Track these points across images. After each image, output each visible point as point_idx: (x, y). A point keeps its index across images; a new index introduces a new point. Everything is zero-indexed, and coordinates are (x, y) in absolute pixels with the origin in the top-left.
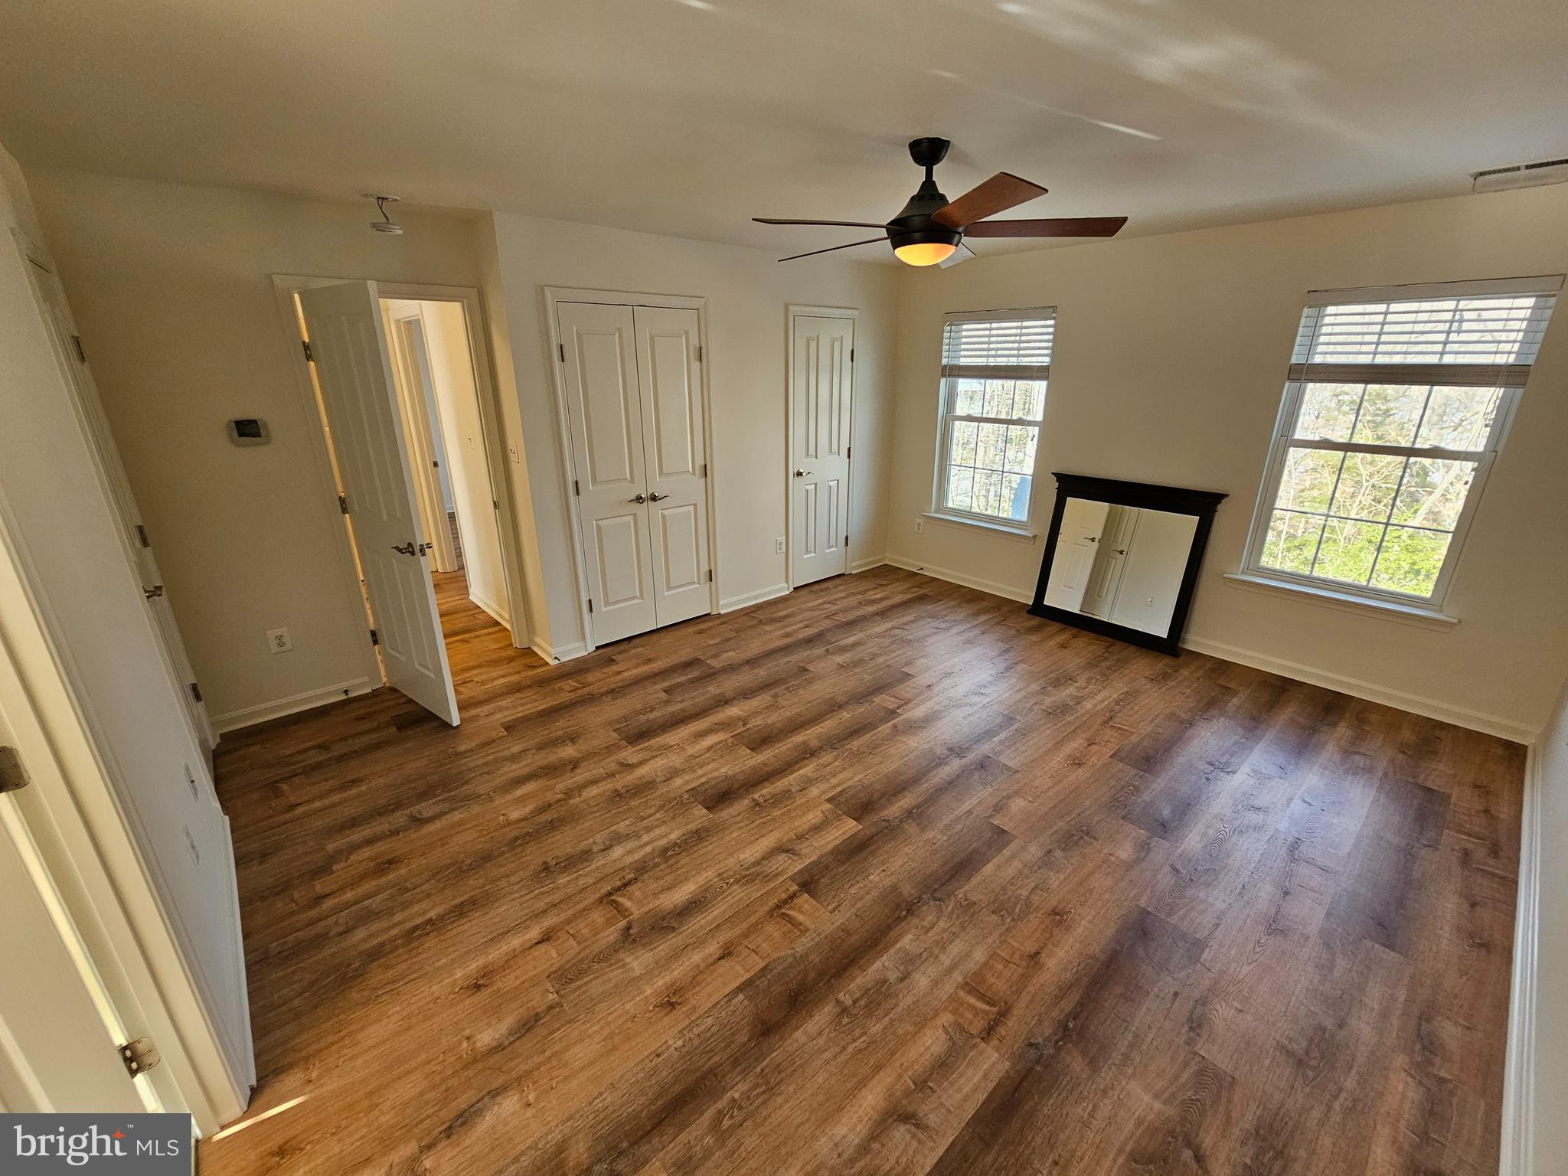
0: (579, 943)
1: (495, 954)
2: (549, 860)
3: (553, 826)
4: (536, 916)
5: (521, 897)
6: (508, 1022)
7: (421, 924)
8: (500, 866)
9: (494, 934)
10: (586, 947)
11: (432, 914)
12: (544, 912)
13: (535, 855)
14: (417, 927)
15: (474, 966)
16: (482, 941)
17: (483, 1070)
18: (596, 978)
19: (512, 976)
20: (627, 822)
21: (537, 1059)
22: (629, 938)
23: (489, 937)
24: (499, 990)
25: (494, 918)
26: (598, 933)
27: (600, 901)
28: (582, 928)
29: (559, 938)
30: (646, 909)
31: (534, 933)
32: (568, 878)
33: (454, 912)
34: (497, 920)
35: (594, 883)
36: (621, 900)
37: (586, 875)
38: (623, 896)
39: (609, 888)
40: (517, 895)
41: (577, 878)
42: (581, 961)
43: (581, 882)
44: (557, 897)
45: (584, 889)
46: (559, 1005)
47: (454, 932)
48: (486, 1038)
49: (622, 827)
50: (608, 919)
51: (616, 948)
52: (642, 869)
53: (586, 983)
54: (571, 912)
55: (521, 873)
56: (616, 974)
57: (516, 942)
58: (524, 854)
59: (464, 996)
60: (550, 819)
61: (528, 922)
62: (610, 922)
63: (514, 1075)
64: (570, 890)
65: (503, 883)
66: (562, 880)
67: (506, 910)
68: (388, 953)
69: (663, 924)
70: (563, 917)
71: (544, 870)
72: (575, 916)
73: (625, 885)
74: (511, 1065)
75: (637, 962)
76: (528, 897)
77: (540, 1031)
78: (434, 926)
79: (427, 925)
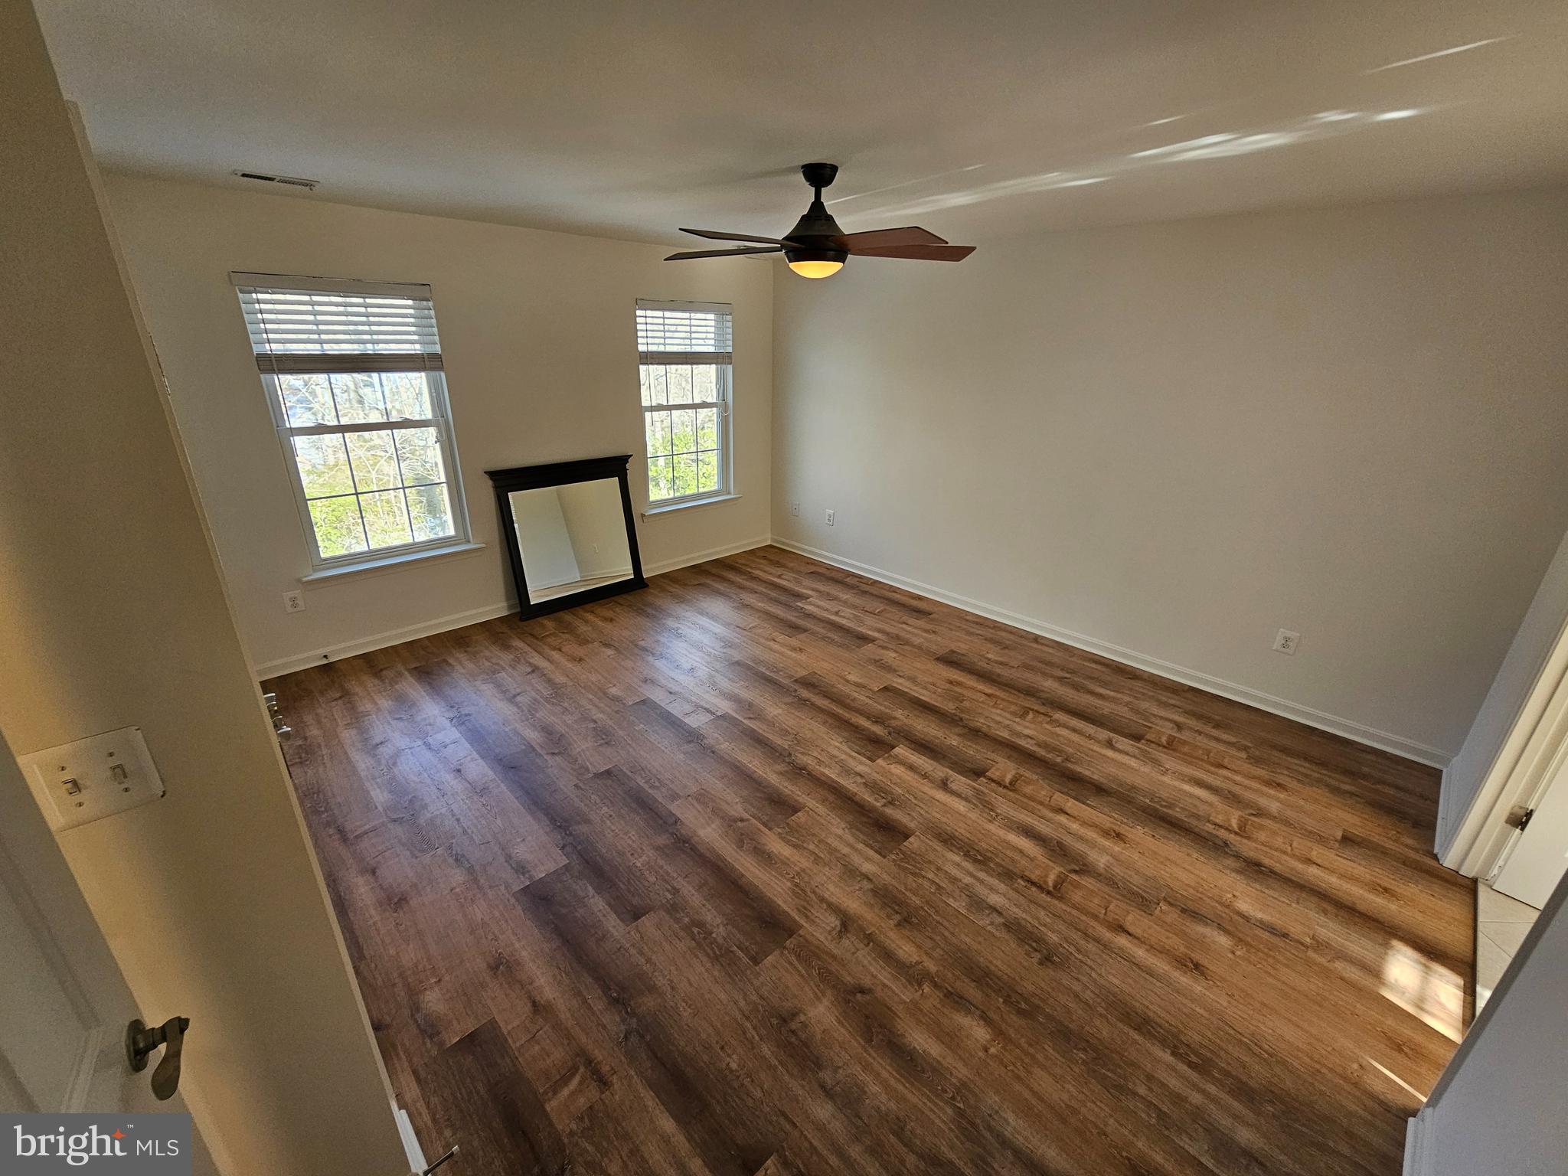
0: (1109, 902)
1: (1161, 965)
2: (1035, 960)
3: (982, 977)
4: (1105, 946)
5: (1093, 969)
6: (1200, 929)
7: (1183, 1062)
8: (1069, 1012)
9: (1144, 974)
10: (1110, 896)
11: (1168, 1058)
12: (1097, 941)
13: (1034, 979)
14: (1190, 1065)
15: (1183, 979)
16: (1158, 984)
17: (1240, 931)
18: (1131, 883)
19: (1169, 942)
20: (951, 901)
21: (1208, 901)
22: (1085, 868)
23: (1151, 979)
24: (1186, 947)
25: (1130, 985)
26: (1092, 891)
27: (1061, 899)
28: (1095, 904)
29: (1114, 919)
30: (1051, 864)
31: (1122, 941)
32: (1049, 933)
33: (1149, 1032)
34: (1130, 981)
35: (1044, 908)
36: (1051, 884)
37: (1038, 917)
38: (1046, 882)
39: (1043, 895)
40: (1093, 974)
41: (1045, 925)
42: (1124, 896)
43: (1048, 920)
44: (1076, 936)
45: (1054, 915)
46: (1165, 899)
47: (1168, 1018)
48: (1223, 940)
49: (959, 904)
50: (1075, 887)
51: (1097, 876)
52: (1008, 875)
53: (1137, 887)
54: (1084, 918)
55: (1064, 982)
56: (1118, 870)
57: (1140, 953)
58: (1038, 992)
59: (1211, 973)
60: (973, 984)
61: (1116, 950)
62: (1077, 886)
63: (1227, 911)
64: (1062, 927)
65: (1088, 995)
66: (1053, 938)
67: (1115, 978)
68: (1233, 1077)
69: (1058, 850)
70: (1093, 923)
71: (1050, 961)
72: (1087, 913)
73: (1033, 883)
74: (1224, 915)
75: (1101, 861)
76: (1089, 962)
77: (1191, 905)
78: (1176, 1046)
79: (1181, 1055)
